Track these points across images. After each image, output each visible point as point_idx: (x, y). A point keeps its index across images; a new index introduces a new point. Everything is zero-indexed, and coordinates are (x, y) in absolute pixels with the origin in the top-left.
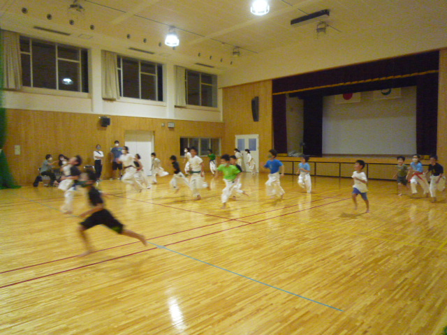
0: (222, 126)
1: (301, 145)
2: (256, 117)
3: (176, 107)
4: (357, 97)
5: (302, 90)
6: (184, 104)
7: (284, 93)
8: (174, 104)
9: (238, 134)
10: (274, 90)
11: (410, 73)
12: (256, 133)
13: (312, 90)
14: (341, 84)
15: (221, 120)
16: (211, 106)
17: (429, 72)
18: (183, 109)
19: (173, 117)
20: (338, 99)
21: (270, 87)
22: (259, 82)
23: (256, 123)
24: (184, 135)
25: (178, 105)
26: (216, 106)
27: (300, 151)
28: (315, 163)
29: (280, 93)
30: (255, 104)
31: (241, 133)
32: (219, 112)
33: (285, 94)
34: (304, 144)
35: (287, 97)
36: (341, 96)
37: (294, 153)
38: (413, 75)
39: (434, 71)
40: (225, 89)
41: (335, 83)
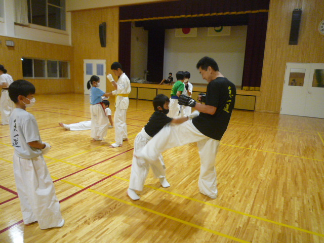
0: (71, 49)
1: (145, 72)
2: (103, 43)
3: (16, 24)
4: (194, 31)
5: (146, 19)
6: (27, 22)
7: (130, 20)
8: (13, 21)
9: (86, 58)
10: (121, 17)
11: (244, 11)
12: (103, 59)
13: (155, 20)
14: (183, 16)
15: (70, 43)
16: (59, 28)
17: (261, 11)
18: (25, 28)
19: (12, 35)
20: (178, 33)
21: (117, 13)
22: (107, 8)
23: (103, 48)
24: (28, 56)
25: (19, 22)
26: (64, 29)
27: (144, 78)
28: (157, 89)
29: (126, 21)
30: (102, 30)
31: (90, 58)
32: (68, 35)
33: (130, 22)
34: (147, 72)
35: (133, 26)
36: (180, 30)
37: (139, 79)
38: (246, 12)
39: (264, 11)
40: (73, 12)
41: (177, 15)
